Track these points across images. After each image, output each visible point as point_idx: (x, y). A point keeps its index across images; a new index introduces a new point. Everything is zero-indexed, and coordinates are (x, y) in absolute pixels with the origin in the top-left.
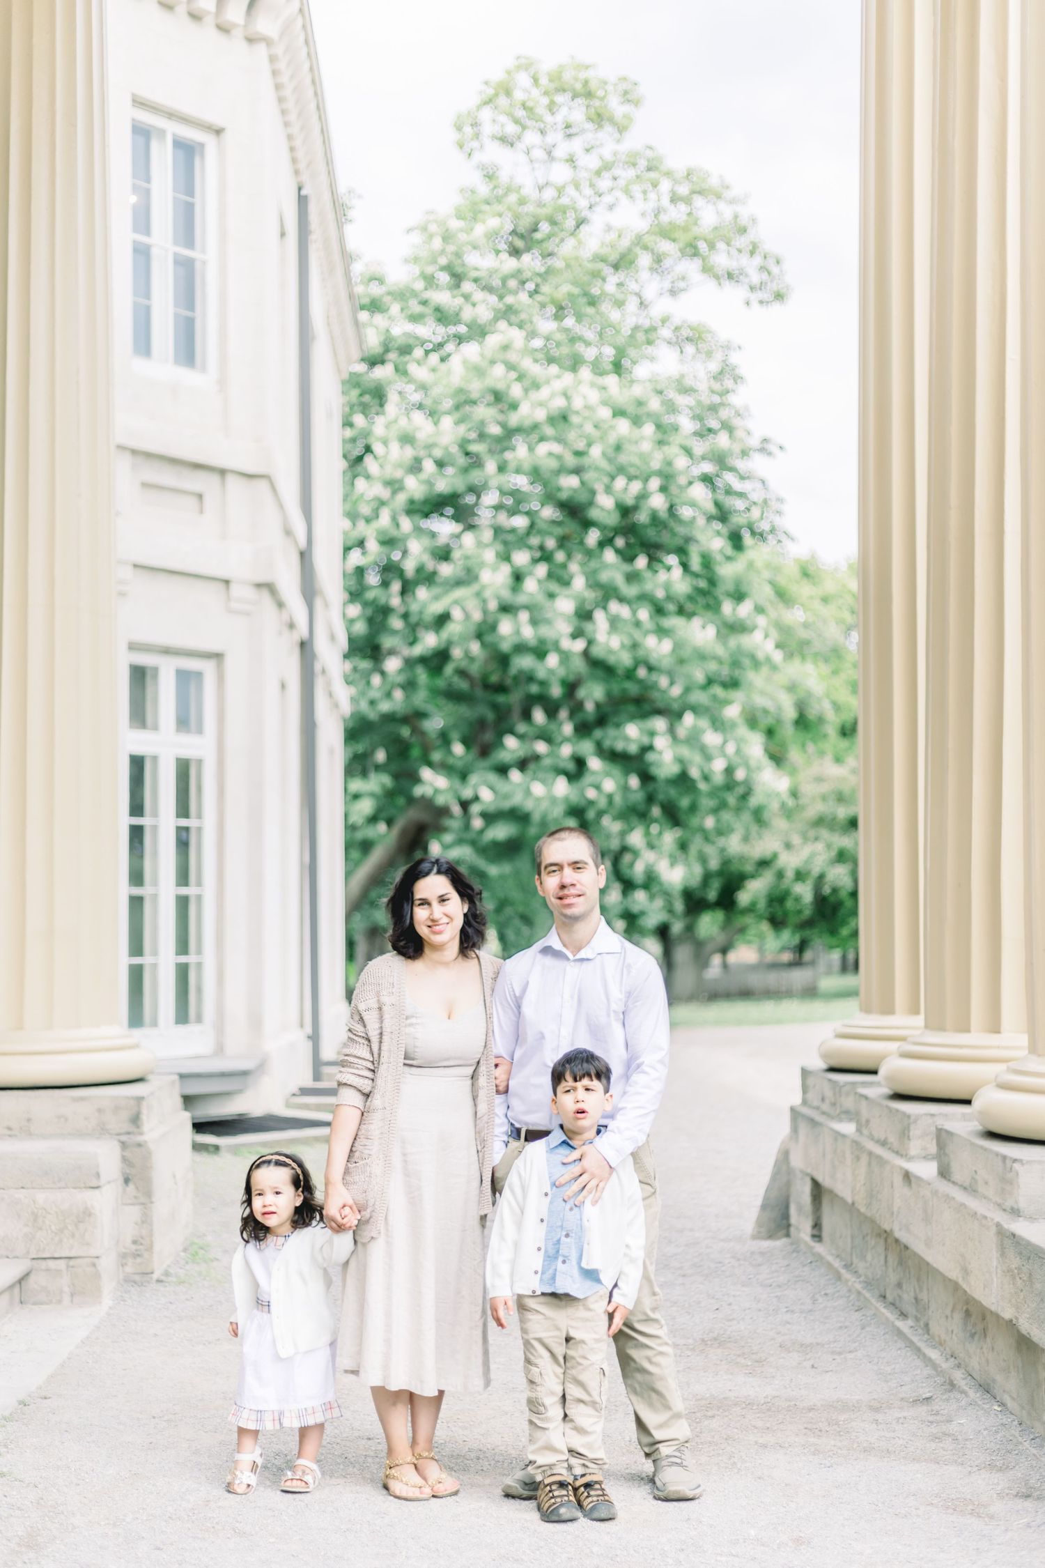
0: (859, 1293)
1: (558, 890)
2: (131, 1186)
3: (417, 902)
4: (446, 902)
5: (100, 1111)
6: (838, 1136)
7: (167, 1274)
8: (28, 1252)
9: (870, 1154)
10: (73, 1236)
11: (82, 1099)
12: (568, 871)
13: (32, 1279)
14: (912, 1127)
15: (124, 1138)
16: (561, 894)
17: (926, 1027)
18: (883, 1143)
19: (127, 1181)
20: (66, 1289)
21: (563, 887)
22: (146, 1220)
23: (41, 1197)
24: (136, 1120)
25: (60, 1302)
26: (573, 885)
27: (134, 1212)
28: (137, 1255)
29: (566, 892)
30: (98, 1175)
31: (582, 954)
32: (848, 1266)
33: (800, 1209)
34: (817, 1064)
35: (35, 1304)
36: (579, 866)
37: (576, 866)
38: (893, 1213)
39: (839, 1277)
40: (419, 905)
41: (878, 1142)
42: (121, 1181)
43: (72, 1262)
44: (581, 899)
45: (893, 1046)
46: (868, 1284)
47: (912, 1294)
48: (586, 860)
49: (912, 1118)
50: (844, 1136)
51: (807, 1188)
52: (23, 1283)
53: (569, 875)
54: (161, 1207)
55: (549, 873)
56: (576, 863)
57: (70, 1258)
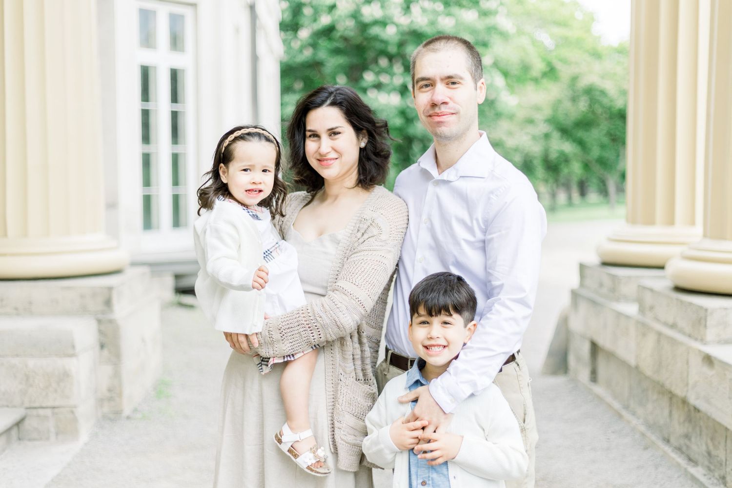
0: (643, 435)
1: (429, 107)
2: (106, 352)
3: (308, 134)
4: (337, 136)
5: (82, 296)
6: (619, 315)
7: (135, 410)
8: (23, 403)
9: (660, 334)
10: (56, 391)
11: (68, 288)
12: (440, 87)
13: (27, 423)
14: (709, 319)
15: (100, 316)
16: (431, 112)
17: (705, 236)
18: (673, 326)
19: (102, 346)
20: (53, 430)
21: (434, 105)
22: (117, 374)
23: (31, 363)
24: (108, 303)
25: (48, 439)
26: (445, 103)
27: (108, 369)
28: (110, 399)
29: (437, 110)
30: (73, 347)
31: (445, 176)
32: (626, 407)
33: (579, 359)
34: (593, 259)
35: (30, 440)
36: (453, 80)
37: (451, 81)
38: (687, 384)
39: (620, 416)
40: (310, 136)
41: (666, 324)
42: (98, 347)
43: (56, 410)
44: (454, 117)
45: (676, 250)
46: (651, 426)
47: (704, 448)
48: (462, 75)
49: (709, 311)
50: (628, 317)
51: (586, 348)
52: (20, 425)
53: (441, 92)
54: (129, 363)
55: (421, 87)
56: (450, 77)
57: (54, 408)
